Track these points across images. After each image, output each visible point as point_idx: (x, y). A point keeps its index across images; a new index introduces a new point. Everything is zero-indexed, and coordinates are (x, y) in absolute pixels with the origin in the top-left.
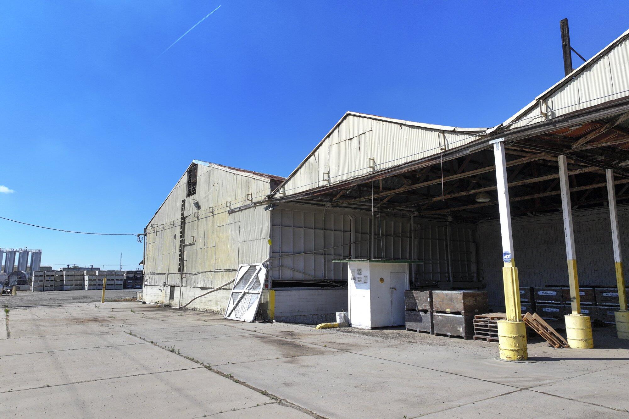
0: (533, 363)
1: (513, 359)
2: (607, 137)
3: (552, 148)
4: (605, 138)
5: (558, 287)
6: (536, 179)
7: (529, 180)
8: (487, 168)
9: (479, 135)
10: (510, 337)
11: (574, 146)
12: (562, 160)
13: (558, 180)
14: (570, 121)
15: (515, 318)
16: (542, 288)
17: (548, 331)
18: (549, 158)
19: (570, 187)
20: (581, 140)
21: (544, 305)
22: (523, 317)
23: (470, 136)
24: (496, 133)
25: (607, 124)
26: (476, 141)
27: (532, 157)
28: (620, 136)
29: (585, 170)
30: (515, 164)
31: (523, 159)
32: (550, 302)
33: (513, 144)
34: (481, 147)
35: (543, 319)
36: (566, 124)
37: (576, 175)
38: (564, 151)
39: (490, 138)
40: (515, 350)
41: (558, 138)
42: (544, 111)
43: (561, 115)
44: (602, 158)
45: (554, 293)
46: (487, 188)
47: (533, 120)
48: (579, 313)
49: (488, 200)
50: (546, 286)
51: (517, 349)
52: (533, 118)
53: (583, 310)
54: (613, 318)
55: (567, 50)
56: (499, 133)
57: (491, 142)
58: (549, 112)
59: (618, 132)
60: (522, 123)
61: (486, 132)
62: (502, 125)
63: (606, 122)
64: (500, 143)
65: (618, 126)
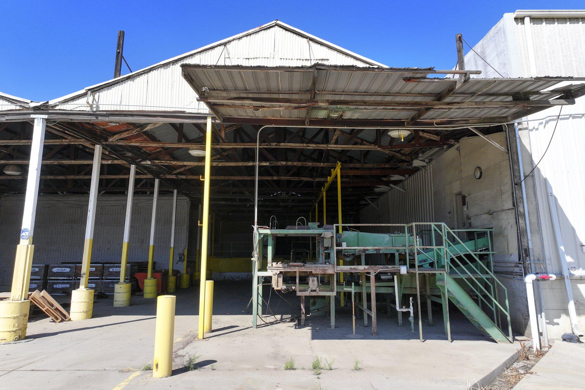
0: (30, 341)
1: (9, 340)
2: (136, 138)
3: (92, 137)
4: (135, 139)
5: (73, 263)
6: (72, 161)
7: (65, 161)
8: (23, 141)
9: (21, 105)
10: (10, 318)
11: (110, 140)
12: (98, 149)
13: (91, 165)
14: (110, 117)
15: (20, 297)
16: (57, 265)
17: (53, 307)
18: (87, 144)
19: (100, 174)
20: (117, 135)
21: (56, 281)
22: (29, 295)
23: (10, 104)
24: (40, 108)
25: (138, 129)
26: (16, 110)
27: (72, 140)
28: (145, 140)
29: (116, 162)
30: (54, 144)
31: (64, 140)
32: (63, 278)
33: (55, 123)
34: (20, 118)
35: (51, 296)
36: (107, 119)
37: (108, 164)
38: (102, 142)
39: (33, 112)
40: (12, 331)
41: (98, 129)
42: (90, 102)
43: (104, 110)
44: (130, 154)
45: (68, 270)
46: (19, 161)
47: (79, 107)
48: (85, 288)
49: (18, 173)
50: (62, 263)
51: (14, 330)
52: (79, 105)
53: (90, 285)
54: (113, 290)
55: (119, 56)
56: (43, 110)
57: (32, 116)
58: (95, 104)
59: (145, 137)
60: (68, 107)
61: (29, 104)
62: (48, 102)
63: (138, 126)
64: (42, 119)
65: (145, 132)
